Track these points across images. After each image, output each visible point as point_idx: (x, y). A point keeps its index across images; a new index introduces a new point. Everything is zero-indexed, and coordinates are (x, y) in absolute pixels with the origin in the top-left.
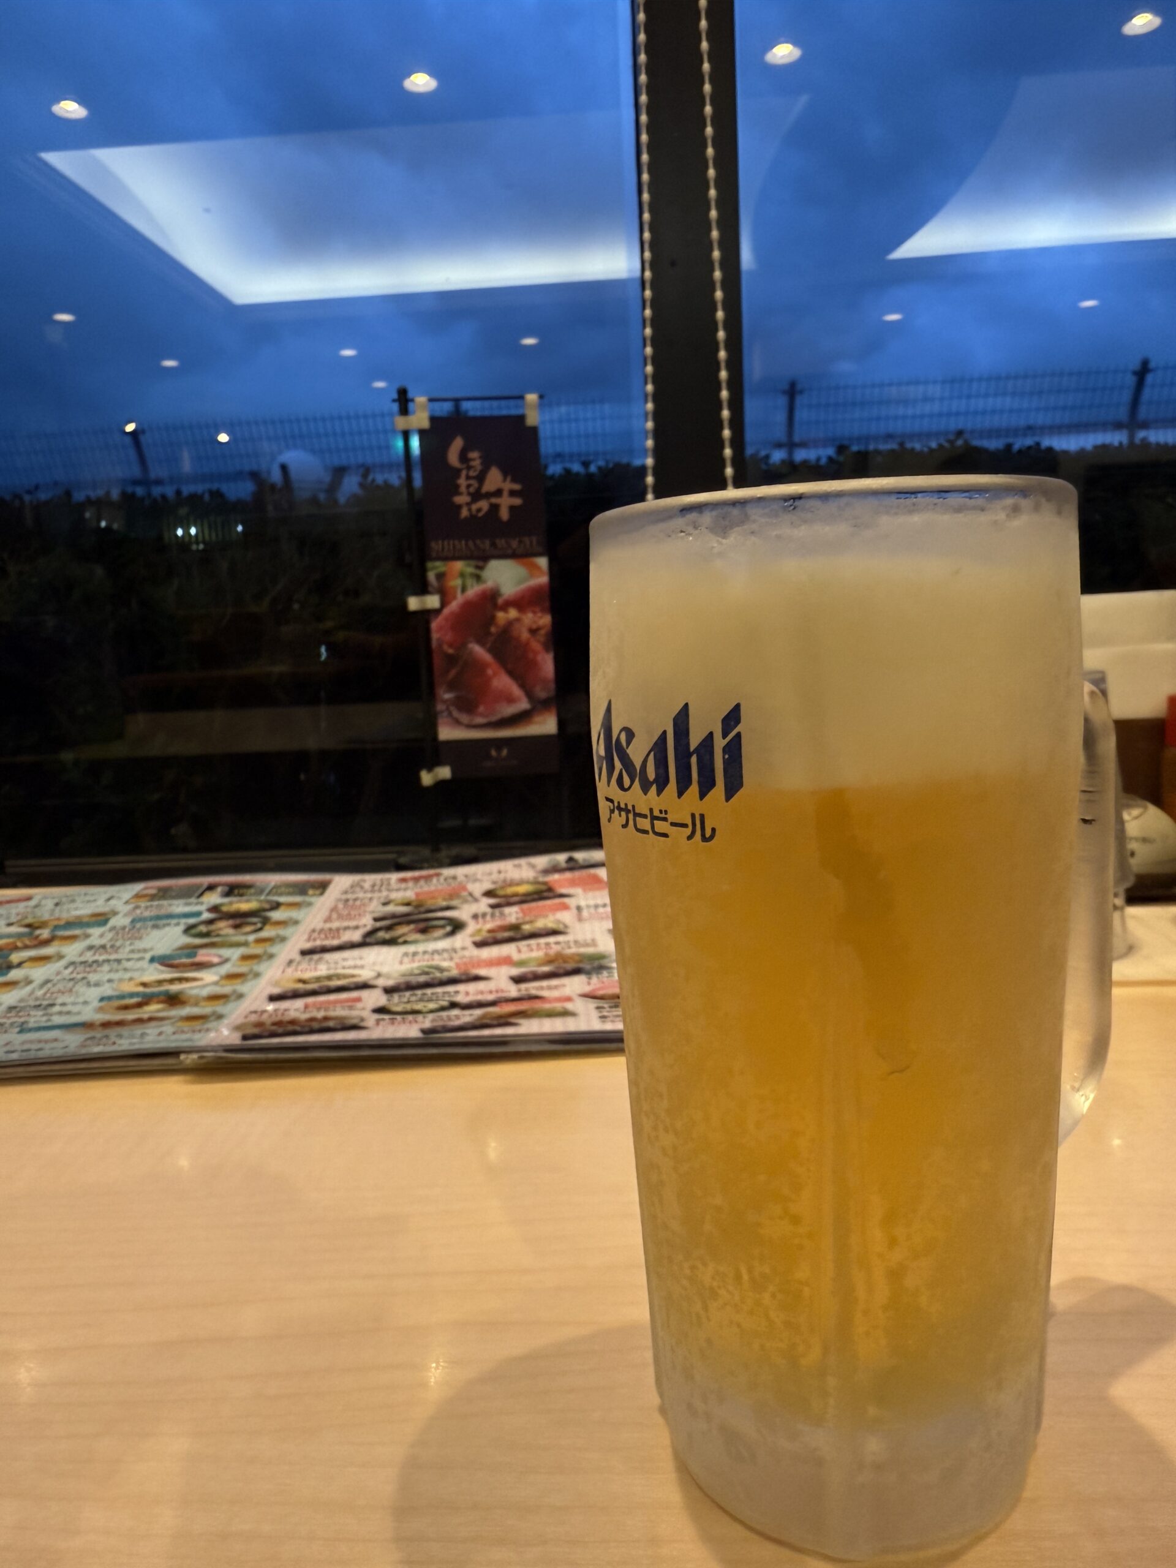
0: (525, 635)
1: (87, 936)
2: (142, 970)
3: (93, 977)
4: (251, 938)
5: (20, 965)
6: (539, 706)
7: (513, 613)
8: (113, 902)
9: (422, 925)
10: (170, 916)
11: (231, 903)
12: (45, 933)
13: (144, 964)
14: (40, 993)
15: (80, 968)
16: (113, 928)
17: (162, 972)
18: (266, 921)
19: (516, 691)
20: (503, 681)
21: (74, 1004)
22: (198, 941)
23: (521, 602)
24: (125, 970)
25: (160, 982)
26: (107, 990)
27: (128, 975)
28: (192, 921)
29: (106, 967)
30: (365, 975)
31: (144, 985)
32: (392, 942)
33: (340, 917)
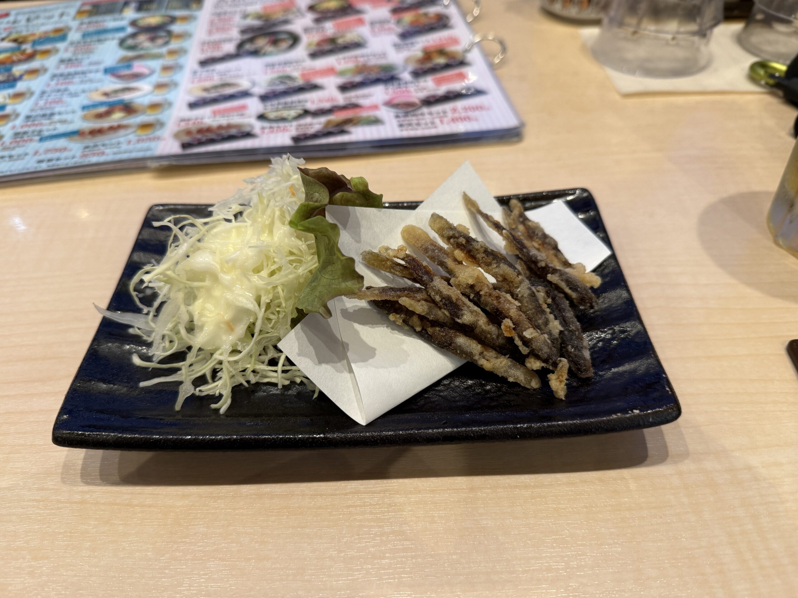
1: (57, 51)
2: (100, 81)
3: (72, 88)
4: (164, 50)
5: (20, 78)
8: (65, 18)
9: (273, 38)
10: (105, 31)
11: (143, 18)
12: (28, 48)
13: (100, 75)
14: (41, 103)
15: (61, 80)
16: (72, 43)
17: (115, 83)
18: (170, 34)
21: (67, 113)
22: (131, 54)
24: (91, 81)
25: (116, 92)
26: (83, 100)
27: (94, 85)
28: (122, 35)
29: (77, 79)
30: (245, 84)
31: (106, 94)
32: (255, 53)
33: (219, 30)
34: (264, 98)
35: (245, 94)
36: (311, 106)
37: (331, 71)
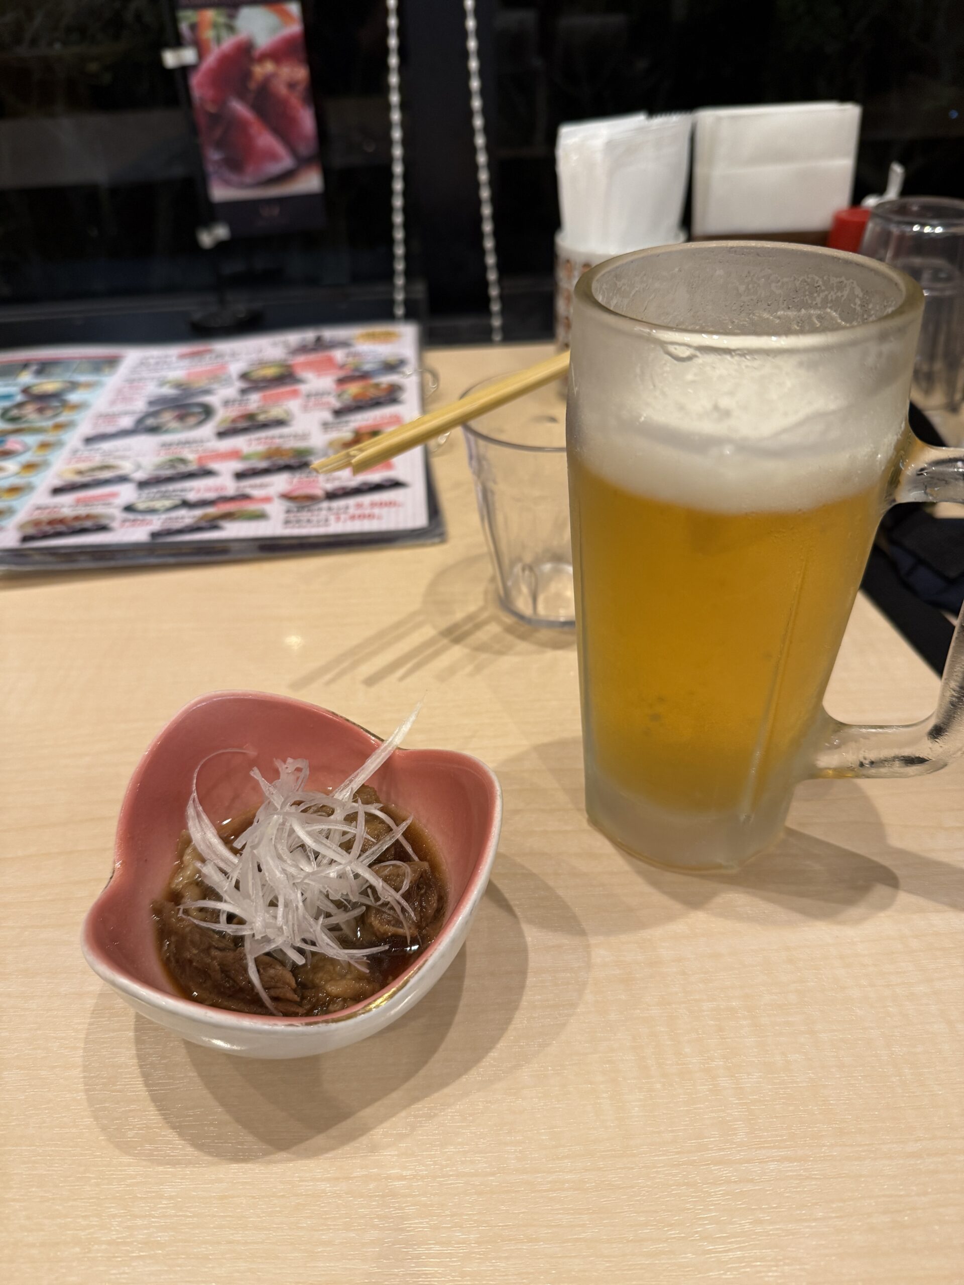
0: (283, 90)
4: (50, 423)
6: (302, 163)
7: (269, 67)
9: (183, 411)
11: (39, 384)
18: (65, 405)
19: (279, 148)
20: (266, 140)
22: (9, 426)
23: (278, 54)
28: (7, 403)
30: (128, 467)
32: (158, 429)
33: (123, 399)
34: (143, 485)
35: (123, 479)
36: (192, 497)
37: (235, 455)
